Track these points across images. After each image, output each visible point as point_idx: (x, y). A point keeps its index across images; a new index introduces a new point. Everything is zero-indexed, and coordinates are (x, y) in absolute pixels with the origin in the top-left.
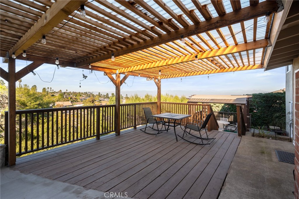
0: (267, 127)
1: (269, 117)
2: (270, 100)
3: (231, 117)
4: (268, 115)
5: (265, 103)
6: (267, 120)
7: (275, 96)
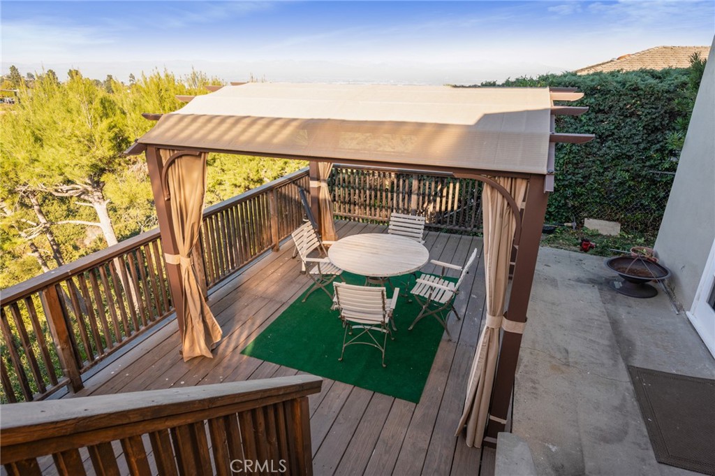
0: (574, 224)
1: (590, 181)
2: (611, 107)
3: (445, 194)
4: (590, 174)
5: (590, 119)
6: (582, 195)
7: (634, 90)
